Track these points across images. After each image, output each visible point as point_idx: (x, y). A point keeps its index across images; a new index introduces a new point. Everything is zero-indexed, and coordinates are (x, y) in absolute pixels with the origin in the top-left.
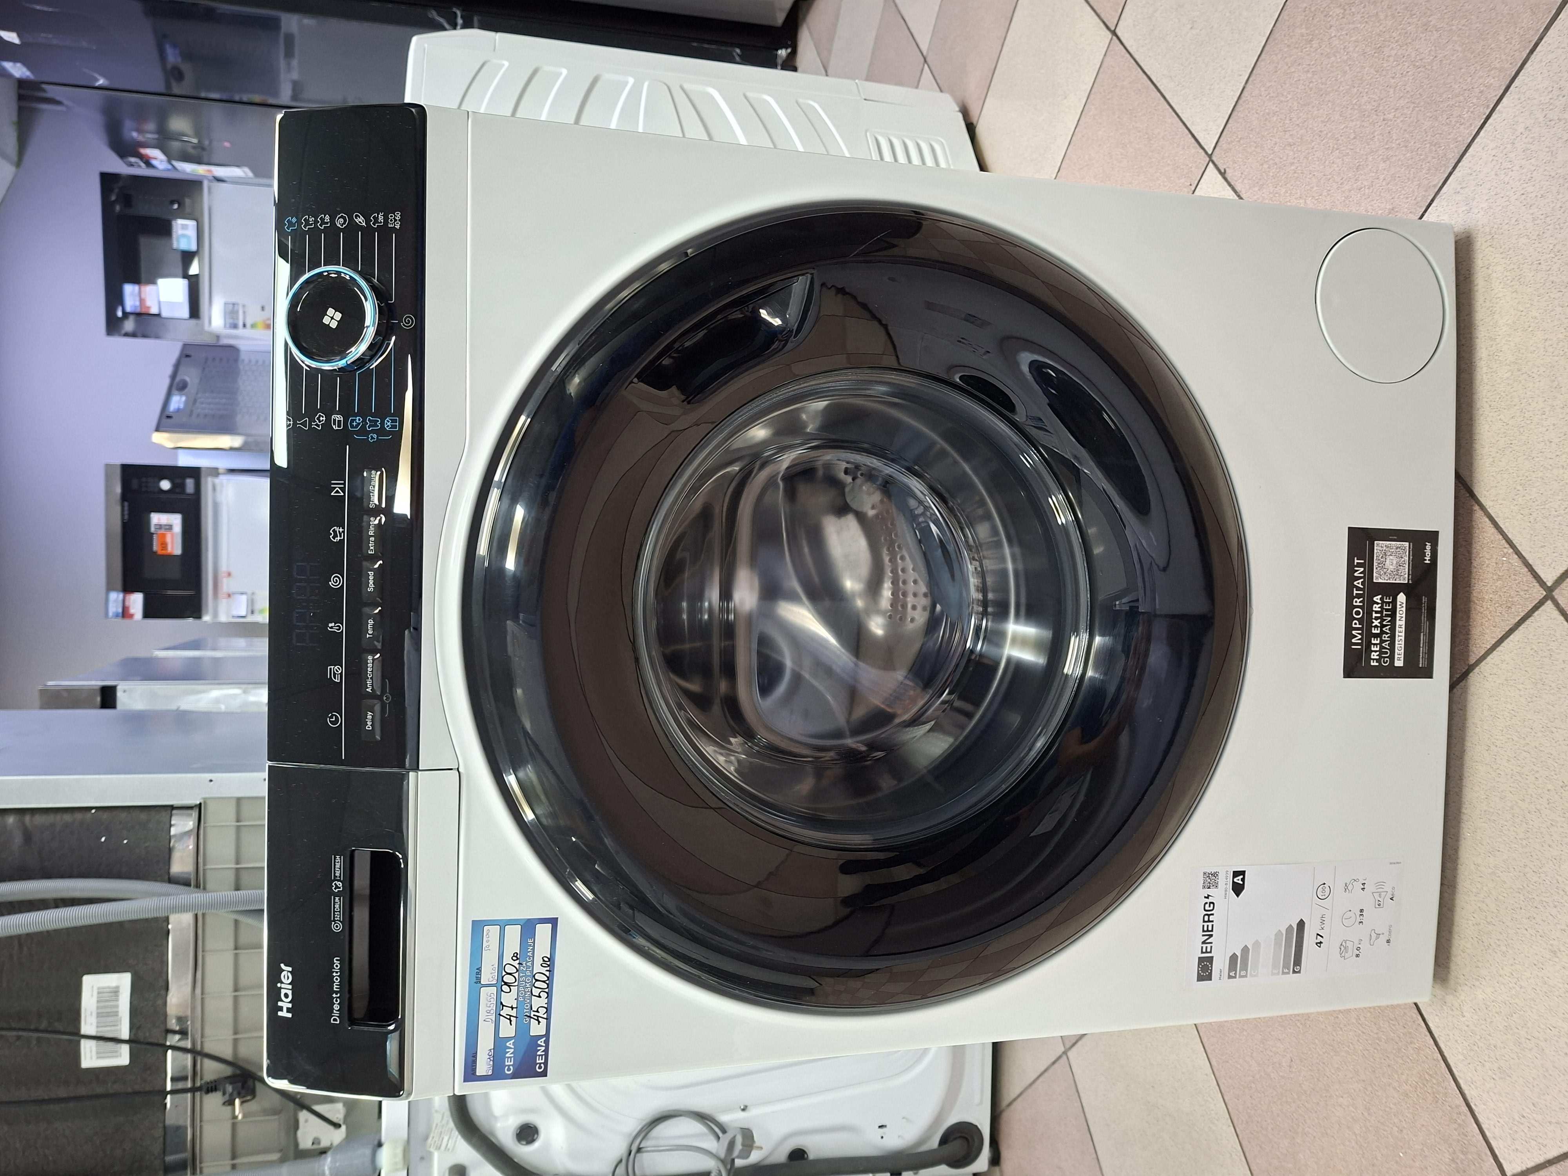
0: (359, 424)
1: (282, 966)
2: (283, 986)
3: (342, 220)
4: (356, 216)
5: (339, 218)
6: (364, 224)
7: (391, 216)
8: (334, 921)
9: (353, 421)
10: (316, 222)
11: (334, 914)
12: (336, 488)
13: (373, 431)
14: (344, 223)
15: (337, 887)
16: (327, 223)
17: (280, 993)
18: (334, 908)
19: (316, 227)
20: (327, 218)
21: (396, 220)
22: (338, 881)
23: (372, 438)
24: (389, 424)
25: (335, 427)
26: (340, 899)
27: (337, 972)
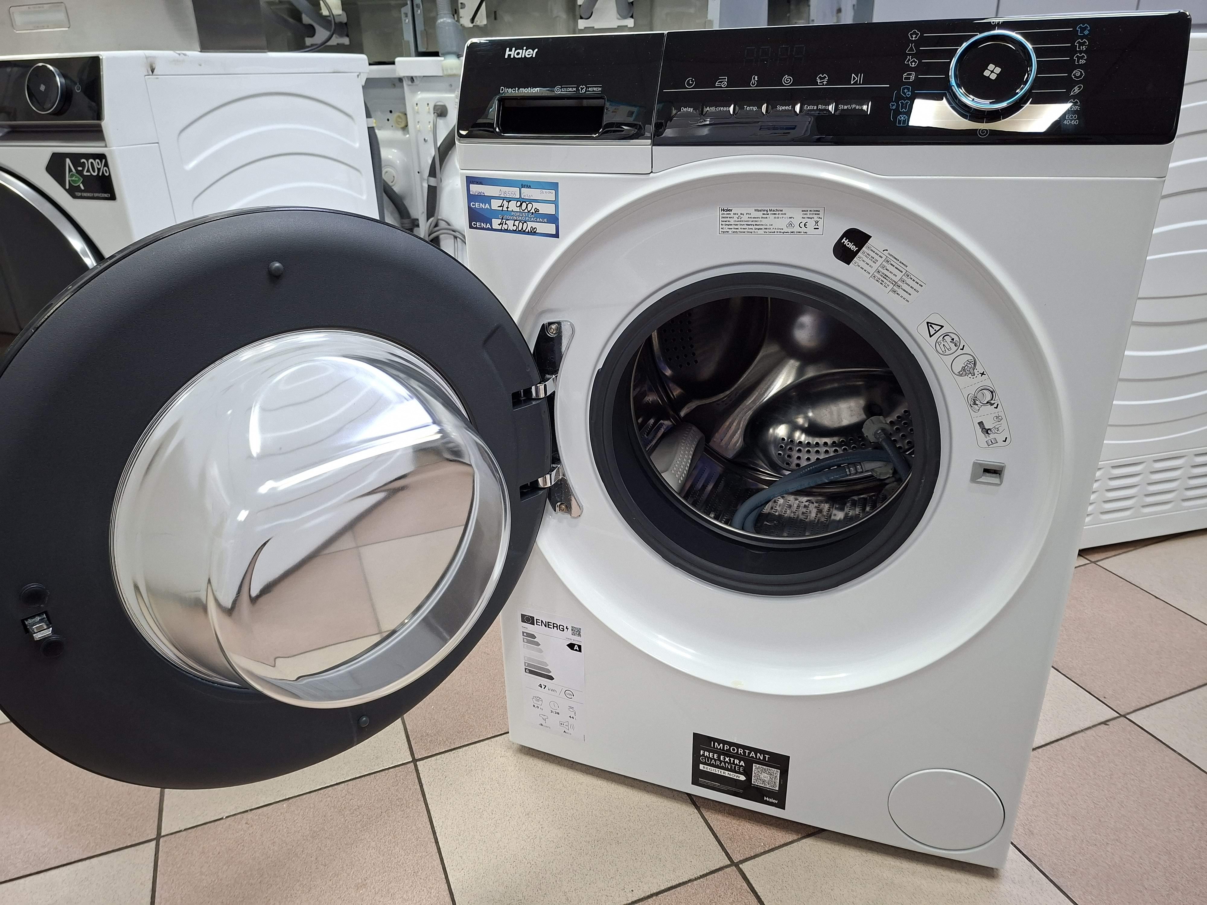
0: (905, 95)
1: (536, 50)
2: (524, 51)
3: (1079, 74)
4: (1080, 87)
5: (1081, 72)
6: (1072, 94)
7: (1075, 117)
8: (562, 88)
9: (908, 89)
10: (1081, 52)
11: (565, 87)
12: (858, 78)
13: (898, 106)
14: (1076, 77)
15: (582, 89)
16: (1078, 62)
17: (520, 49)
18: (569, 87)
19: (1076, 52)
20: (1082, 62)
21: (1071, 120)
22: (586, 90)
23: (893, 105)
24: (902, 118)
25: (905, 75)
26: (574, 91)
27: (530, 90)
